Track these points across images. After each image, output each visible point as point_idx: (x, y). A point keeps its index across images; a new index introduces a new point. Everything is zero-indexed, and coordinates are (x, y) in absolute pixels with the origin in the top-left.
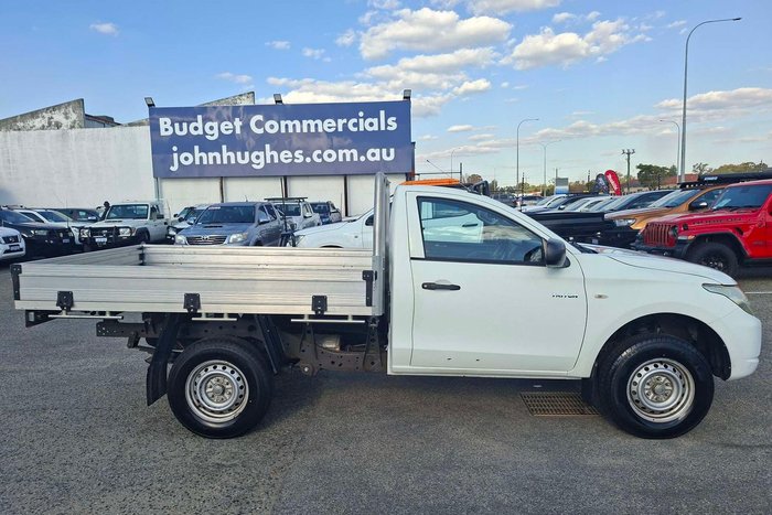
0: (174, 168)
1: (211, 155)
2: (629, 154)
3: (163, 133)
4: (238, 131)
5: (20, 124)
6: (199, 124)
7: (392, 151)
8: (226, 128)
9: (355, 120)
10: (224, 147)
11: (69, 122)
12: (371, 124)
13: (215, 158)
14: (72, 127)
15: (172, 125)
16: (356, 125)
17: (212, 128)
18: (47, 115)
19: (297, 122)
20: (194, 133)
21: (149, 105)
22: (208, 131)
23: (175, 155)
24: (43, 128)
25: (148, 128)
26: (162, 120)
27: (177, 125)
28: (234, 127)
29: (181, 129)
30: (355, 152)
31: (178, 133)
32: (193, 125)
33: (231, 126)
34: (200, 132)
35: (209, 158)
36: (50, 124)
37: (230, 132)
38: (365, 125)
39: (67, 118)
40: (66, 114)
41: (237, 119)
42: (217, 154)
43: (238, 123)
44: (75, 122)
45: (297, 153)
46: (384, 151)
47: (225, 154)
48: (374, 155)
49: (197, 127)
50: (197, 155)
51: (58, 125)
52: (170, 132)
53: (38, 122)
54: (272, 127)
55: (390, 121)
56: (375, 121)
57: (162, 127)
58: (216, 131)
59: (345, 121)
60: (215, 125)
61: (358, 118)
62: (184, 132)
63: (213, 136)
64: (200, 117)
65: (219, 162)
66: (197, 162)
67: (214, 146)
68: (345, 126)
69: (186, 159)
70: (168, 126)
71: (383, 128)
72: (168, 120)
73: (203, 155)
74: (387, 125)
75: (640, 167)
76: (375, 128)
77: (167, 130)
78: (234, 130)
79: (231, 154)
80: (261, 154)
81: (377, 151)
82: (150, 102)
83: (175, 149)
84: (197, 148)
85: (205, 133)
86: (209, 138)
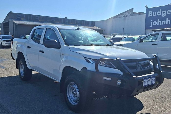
0: (151, 27)
1: (163, 22)
3: (149, 16)
5: (119, 17)
6: (160, 12)
8: (169, 12)
10: (167, 19)
13: (164, 22)
14: (130, 16)
15: (152, 13)
18: (124, 14)
20: (158, 15)
21: (146, 8)
22: (163, 14)
23: (152, 22)
25: (145, 15)
26: (149, 12)
27: (153, 13)
29: (154, 14)
31: (154, 15)
32: (158, 12)
34: (160, 14)
35: (161, 23)
36: (125, 16)
40: (129, 13)
42: (165, 21)
47: (167, 21)
50: (158, 22)
51: (127, 16)
52: (151, 15)
53: (122, 16)
58: (165, 14)
60: (165, 11)
62: (155, 15)
63: (164, 15)
64: (161, 10)
65: (165, 24)
66: (158, 24)
67: (164, 19)
69: (155, 23)
72: (151, 12)
73: (160, 22)
77: (150, 15)
79: (169, 21)
82: (146, 7)
83: (152, 20)
84: (158, 20)
85: (162, 15)
86: (163, 16)
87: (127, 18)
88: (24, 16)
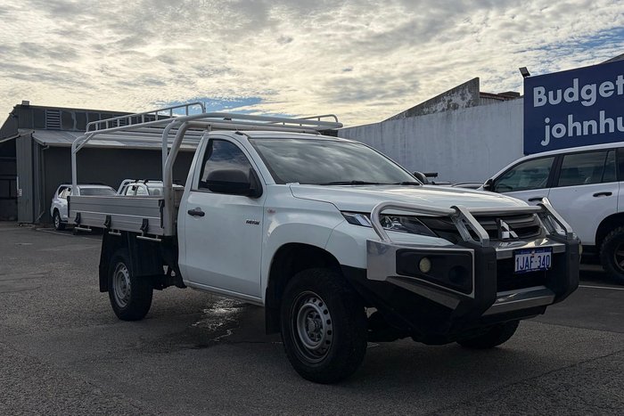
0: (544, 143)
1: (586, 124)
3: (537, 104)
4: (620, 92)
5: (426, 110)
6: (575, 90)
8: (606, 89)
10: (602, 114)
11: (465, 103)
13: (590, 127)
14: (467, 107)
15: (547, 94)
17: (589, 92)
18: (447, 99)
20: (569, 100)
21: (524, 75)
22: (584, 96)
23: (548, 128)
24: (443, 111)
25: (522, 100)
26: (536, 90)
27: (551, 93)
28: (616, 87)
29: (555, 98)
31: (552, 102)
32: (568, 91)
33: (612, 87)
34: (576, 98)
35: (582, 128)
36: (449, 106)
37: (611, 93)
39: (463, 99)
40: (462, 95)
41: (620, 77)
42: (593, 123)
43: (621, 82)
44: (469, 102)
47: (603, 122)
49: (572, 94)
50: (571, 125)
51: (455, 107)
52: (543, 103)
53: (440, 106)
57: (536, 97)
58: (593, 96)
60: (593, 87)
62: (559, 100)
63: (590, 100)
64: (576, 81)
65: (595, 131)
66: (570, 134)
67: (591, 114)
69: (559, 131)
70: (542, 96)
72: (542, 89)
73: (578, 124)
77: (540, 100)
78: (616, 89)
79: (611, 121)
82: (524, 72)
83: (547, 120)
84: (570, 117)
85: (581, 99)
86: (585, 104)
87: (455, 113)
88: (74, 117)
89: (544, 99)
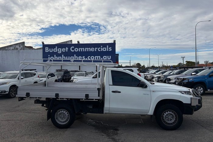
1: (59, 57)
2: (183, 58)
3: (46, 51)
4: (67, 51)
5: (7, 49)
6: (56, 49)
7: (110, 56)
8: (64, 50)
9: (100, 48)
10: (63, 55)
11: (20, 48)
12: (104, 49)
14: (21, 49)
15: (49, 49)
16: (100, 49)
17: (59, 50)
18: (14, 46)
19: (83, 49)
23: (49, 57)
24: (13, 50)
25: (42, 50)
26: (46, 48)
27: (50, 49)
29: (51, 50)
30: (100, 57)
31: (50, 51)
32: (54, 49)
33: (65, 49)
34: (56, 51)
36: (15, 48)
38: (102, 49)
39: (20, 47)
41: (67, 48)
42: (61, 57)
43: (67, 49)
44: (22, 48)
45: (83, 57)
46: (108, 56)
47: (63, 57)
48: (105, 58)
49: (55, 50)
50: (55, 57)
51: (17, 49)
53: (11, 48)
54: (77, 50)
55: (110, 48)
56: (106, 48)
57: (46, 50)
58: (61, 51)
59: (97, 48)
60: (61, 49)
61: (101, 47)
63: (60, 52)
64: (56, 47)
68: (97, 50)
69: (52, 58)
70: (48, 49)
71: (108, 50)
73: (57, 57)
74: (109, 49)
75: (187, 62)
76: (106, 50)
77: (47, 50)
79: (65, 57)
80: (73, 57)
81: (106, 57)
82: (43, 43)
84: (55, 55)
86: (58, 53)
89: (48, 50)
